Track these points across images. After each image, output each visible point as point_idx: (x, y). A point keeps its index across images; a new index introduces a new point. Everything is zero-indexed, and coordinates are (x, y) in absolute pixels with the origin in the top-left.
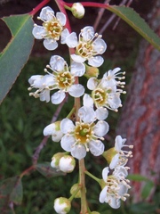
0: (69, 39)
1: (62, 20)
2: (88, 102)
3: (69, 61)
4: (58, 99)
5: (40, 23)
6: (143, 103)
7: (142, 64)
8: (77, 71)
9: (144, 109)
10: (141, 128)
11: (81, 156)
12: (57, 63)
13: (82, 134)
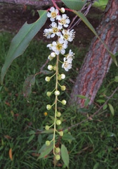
0: (59, 18)
1: (57, 12)
2: (62, 37)
3: (58, 24)
4: (53, 36)
5: (50, 12)
6: (90, 66)
7: (91, 49)
8: (60, 28)
9: (90, 69)
10: (88, 78)
11: (58, 54)
12: (54, 25)
13: (59, 47)
